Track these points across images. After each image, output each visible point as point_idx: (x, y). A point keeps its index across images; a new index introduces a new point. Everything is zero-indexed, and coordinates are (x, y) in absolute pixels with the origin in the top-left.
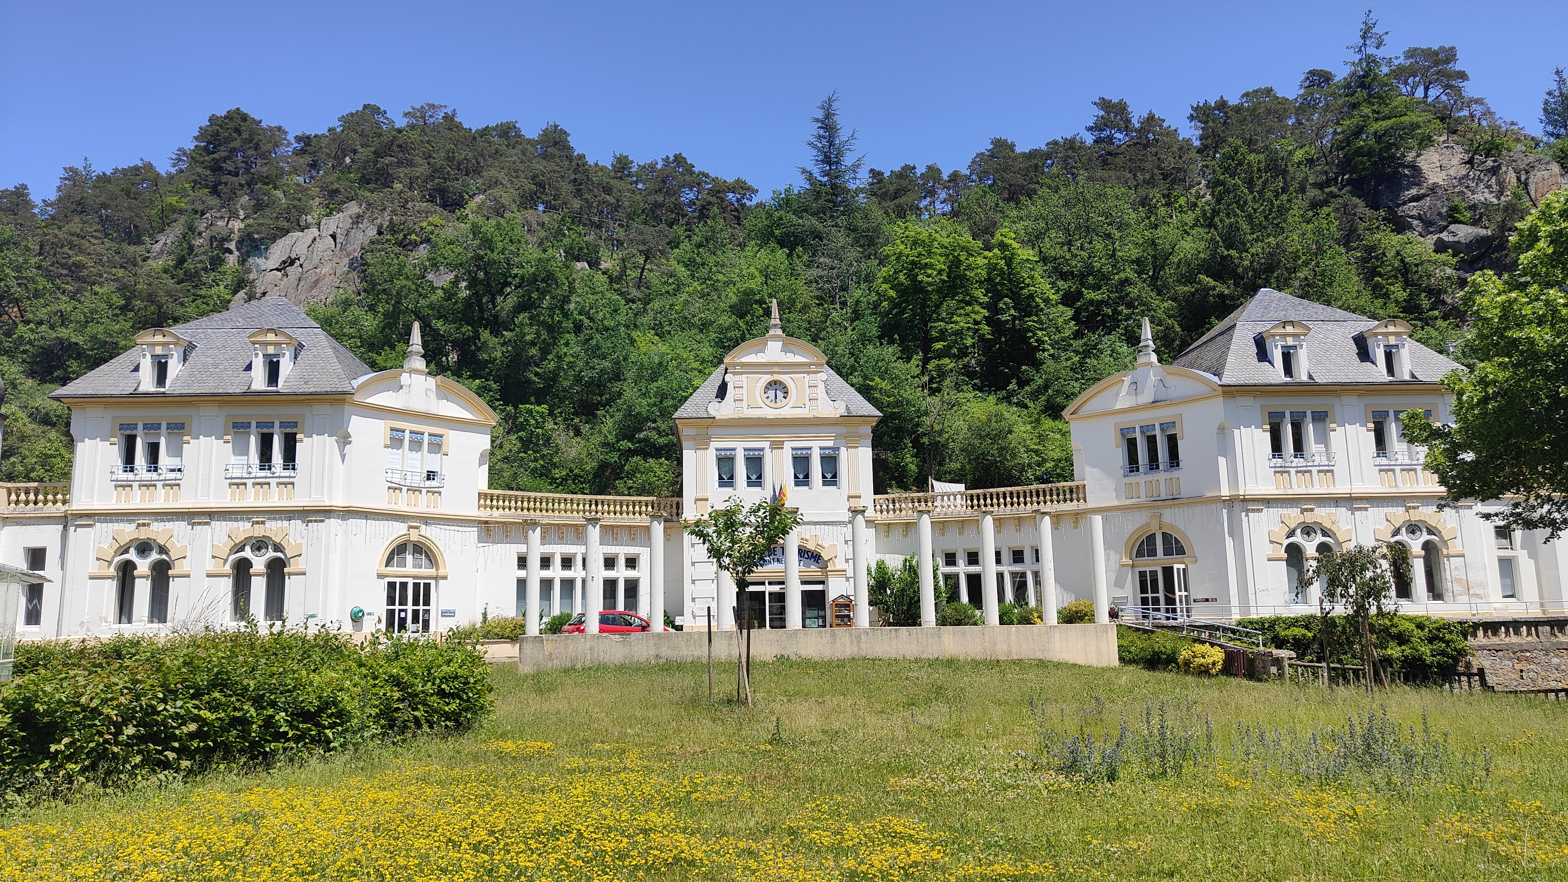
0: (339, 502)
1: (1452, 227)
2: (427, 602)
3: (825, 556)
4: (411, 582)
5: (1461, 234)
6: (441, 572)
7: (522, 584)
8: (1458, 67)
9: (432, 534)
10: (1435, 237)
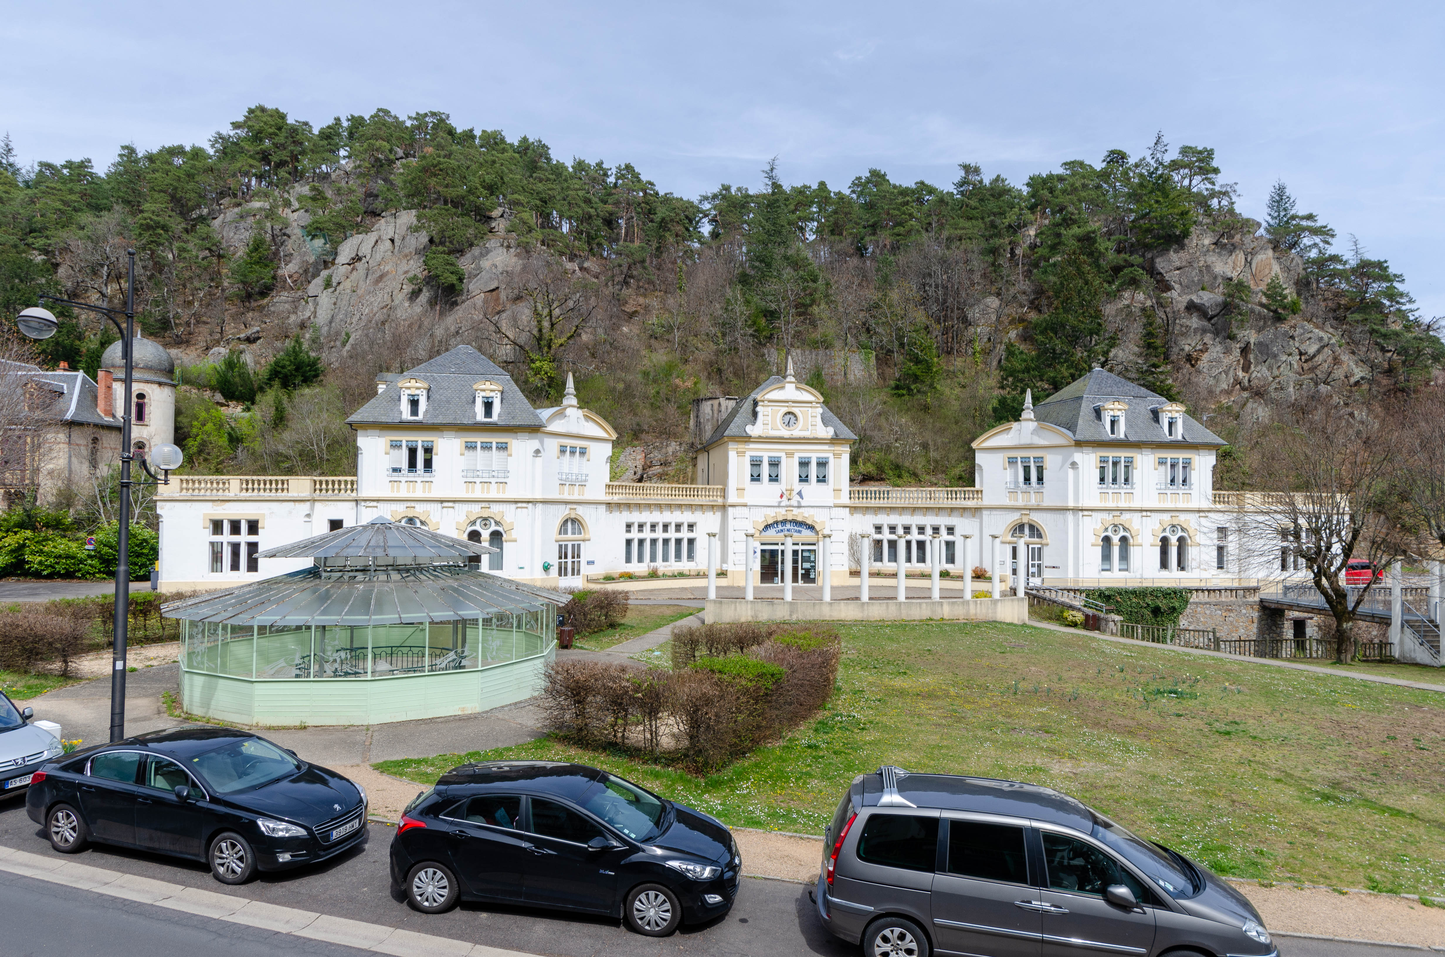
0: (538, 496)
1: (1201, 293)
2: (579, 556)
3: (817, 528)
4: (570, 544)
5: (1205, 299)
6: (587, 537)
7: (629, 542)
8: (1215, 164)
9: (581, 511)
10: (1188, 298)
